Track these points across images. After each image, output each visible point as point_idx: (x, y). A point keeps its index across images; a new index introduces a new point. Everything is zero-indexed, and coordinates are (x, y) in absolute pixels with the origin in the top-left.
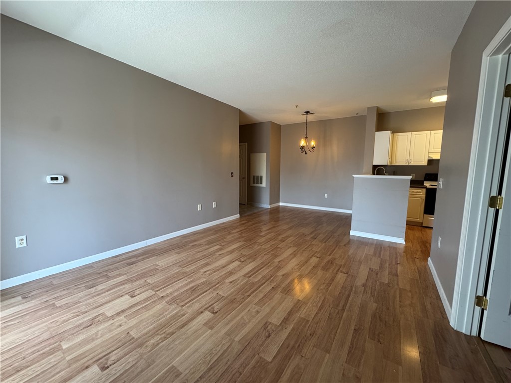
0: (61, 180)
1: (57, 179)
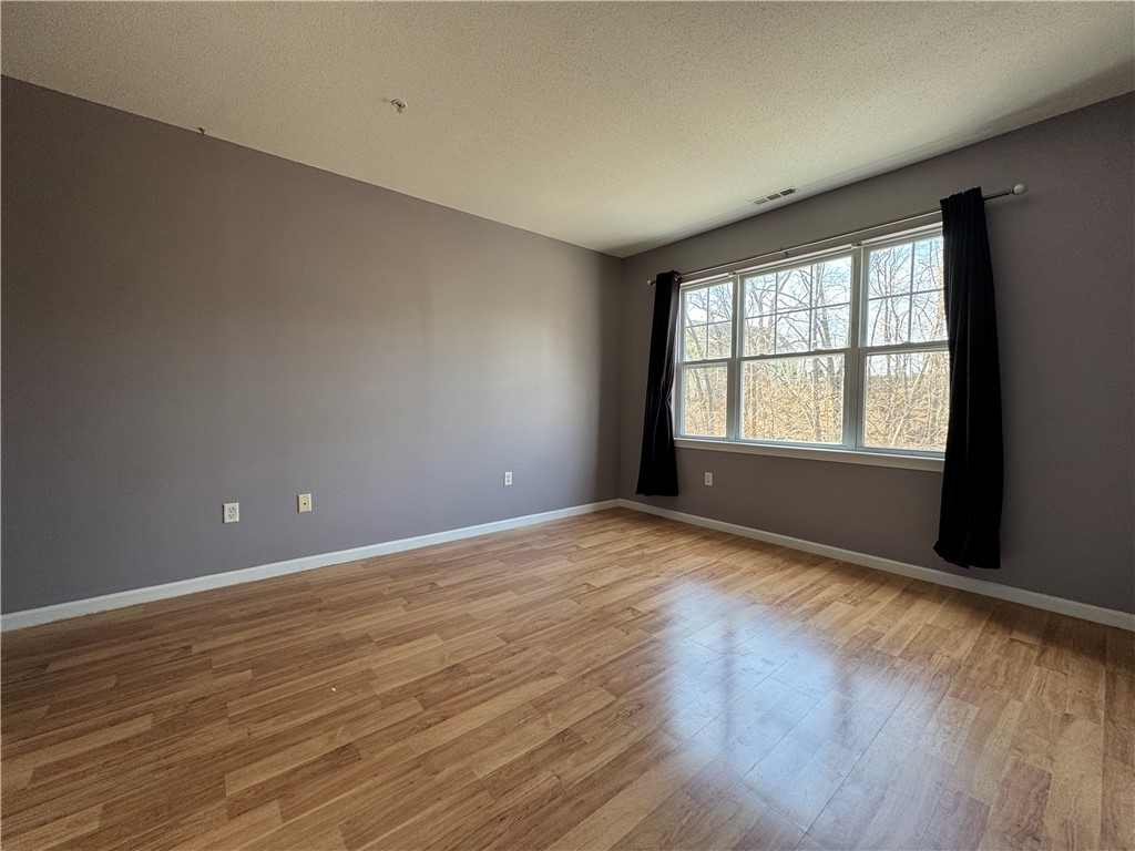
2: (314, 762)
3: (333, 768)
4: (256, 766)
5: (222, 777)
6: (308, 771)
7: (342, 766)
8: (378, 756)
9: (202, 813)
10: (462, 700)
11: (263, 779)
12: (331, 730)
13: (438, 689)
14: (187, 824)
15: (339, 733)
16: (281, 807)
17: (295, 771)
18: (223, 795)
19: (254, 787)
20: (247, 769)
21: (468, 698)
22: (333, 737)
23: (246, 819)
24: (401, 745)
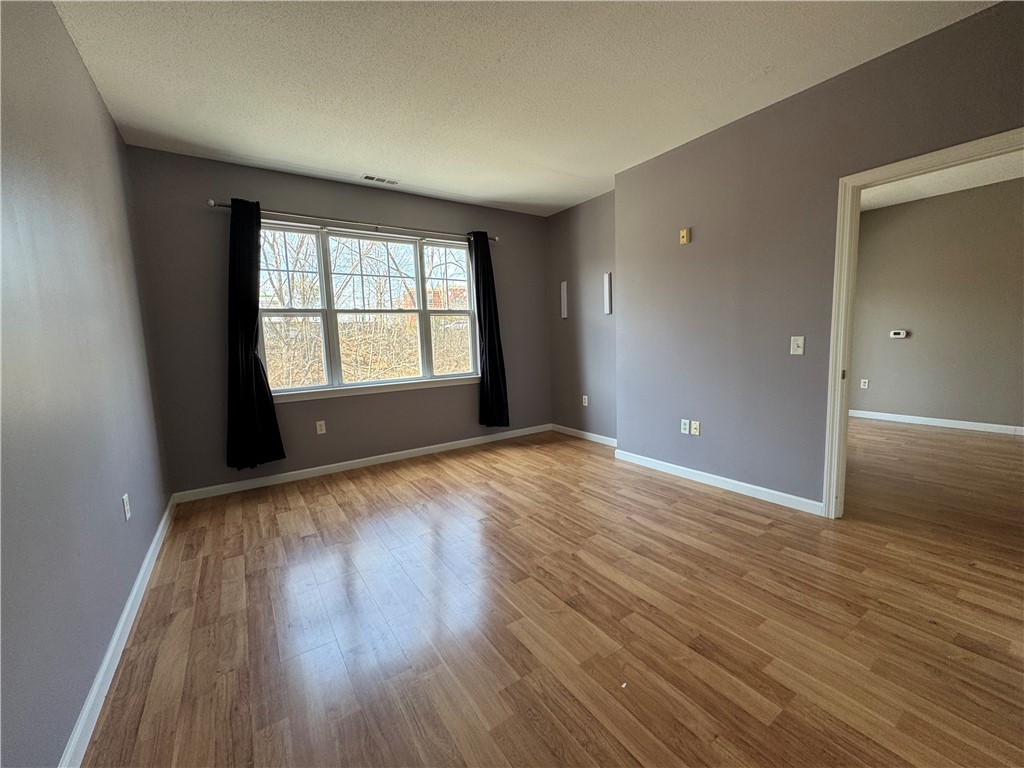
0: (903, 334)
1: (899, 334)
2: (718, 663)
3: (717, 648)
4: (745, 705)
5: (771, 728)
6: (729, 664)
7: (713, 644)
8: (692, 626)
9: (806, 719)
10: (616, 593)
11: (753, 692)
12: (680, 666)
13: (606, 609)
14: (820, 724)
15: (681, 659)
16: (765, 666)
17: (732, 672)
18: (785, 714)
19: (763, 693)
20: (751, 710)
21: (612, 591)
22: (689, 661)
23: (789, 683)
24: (676, 617)
